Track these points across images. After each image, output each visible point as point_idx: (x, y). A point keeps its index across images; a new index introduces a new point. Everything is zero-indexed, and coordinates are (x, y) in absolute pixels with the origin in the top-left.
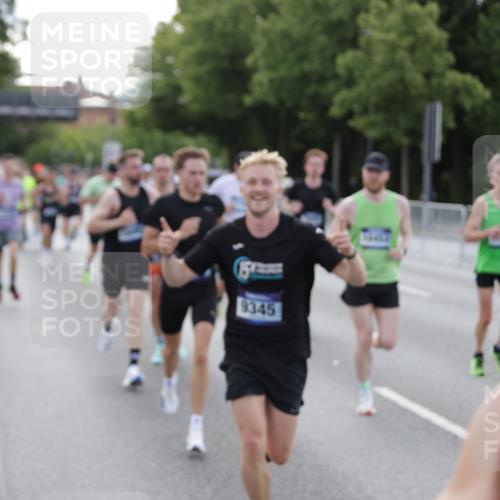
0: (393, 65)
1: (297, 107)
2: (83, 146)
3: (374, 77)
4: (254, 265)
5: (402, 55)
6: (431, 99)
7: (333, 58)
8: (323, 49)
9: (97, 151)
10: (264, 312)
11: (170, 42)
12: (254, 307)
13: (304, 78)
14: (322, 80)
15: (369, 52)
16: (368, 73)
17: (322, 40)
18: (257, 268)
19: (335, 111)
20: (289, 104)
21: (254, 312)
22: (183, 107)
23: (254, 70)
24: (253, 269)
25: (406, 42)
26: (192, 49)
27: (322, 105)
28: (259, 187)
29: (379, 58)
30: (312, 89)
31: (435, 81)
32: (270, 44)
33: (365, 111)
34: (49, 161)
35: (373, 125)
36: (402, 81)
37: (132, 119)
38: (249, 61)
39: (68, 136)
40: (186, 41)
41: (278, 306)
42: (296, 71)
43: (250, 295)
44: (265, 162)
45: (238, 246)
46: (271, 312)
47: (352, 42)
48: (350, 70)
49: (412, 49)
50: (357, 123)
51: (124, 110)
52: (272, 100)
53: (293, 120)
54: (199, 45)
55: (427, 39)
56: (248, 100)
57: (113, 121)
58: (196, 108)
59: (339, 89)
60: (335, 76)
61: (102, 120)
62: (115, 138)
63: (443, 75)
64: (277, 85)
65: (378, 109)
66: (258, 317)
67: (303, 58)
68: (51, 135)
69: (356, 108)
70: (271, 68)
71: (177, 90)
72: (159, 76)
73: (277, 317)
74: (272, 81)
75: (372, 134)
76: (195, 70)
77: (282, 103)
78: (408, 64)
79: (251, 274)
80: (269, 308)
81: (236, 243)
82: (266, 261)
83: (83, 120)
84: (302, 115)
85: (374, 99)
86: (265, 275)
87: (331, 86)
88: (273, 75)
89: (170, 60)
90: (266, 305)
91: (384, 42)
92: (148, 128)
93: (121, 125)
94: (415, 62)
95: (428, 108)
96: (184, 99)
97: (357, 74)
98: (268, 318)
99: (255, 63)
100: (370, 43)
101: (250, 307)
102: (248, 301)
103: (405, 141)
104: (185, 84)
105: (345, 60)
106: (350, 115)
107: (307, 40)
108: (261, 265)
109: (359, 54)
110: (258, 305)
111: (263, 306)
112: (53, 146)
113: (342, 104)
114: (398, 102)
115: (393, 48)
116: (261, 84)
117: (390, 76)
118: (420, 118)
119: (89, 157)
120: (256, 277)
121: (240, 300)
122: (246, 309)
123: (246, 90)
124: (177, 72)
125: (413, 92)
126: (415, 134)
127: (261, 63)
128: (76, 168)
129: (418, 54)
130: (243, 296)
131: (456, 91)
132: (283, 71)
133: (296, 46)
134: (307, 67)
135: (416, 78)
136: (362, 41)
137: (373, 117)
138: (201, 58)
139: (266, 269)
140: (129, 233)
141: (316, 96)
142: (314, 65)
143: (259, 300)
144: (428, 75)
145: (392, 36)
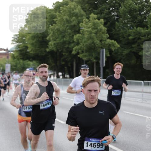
0: (91, 38)
3: (85, 42)
5: (93, 35)
6: (102, 48)
7: (73, 36)
8: (70, 34)
13: (64, 43)
14: (70, 43)
15: (83, 34)
16: (83, 41)
17: (69, 31)
19: (74, 52)
20: (60, 51)
23: (49, 41)
25: (95, 31)
27: (70, 51)
29: (86, 36)
30: (67, 46)
31: (103, 42)
32: (54, 33)
33: (83, 52)
35: (85, 56)
36: (93, 43)
42: (62, 41)
47: (78, 32)
48: (78, 40)
49: (96, 33)
50: (80, 56)
52: (55, 49)
53: (61, 55)
55: (101, 30)
56: (48, 50)
57: (8, 58)
58: (32, 53)
60: (74, 42)
63: (106, 40)
64: (56, 45)
67: (64, 37)
69: (80, 51)
71: (27, 47)
74: (54, 44)
75: (85, 59)
76: (31, 41)
77: (58, 50)
78: (95, 38)
84: (64, 54)
85: (85, 48)
87: (72, 45)
88: (55, 42)
89: (24, 39)
91: (88, 31)
93: (10, 59)
94: (97, 37)
95: (101, 50)
97: (80, 41)
99: (49, 39)
100: (83, 32)
103: (95, 61)
104: (29, 46)
106: (78, 53)
107: (65, 31)
109: (80, 35)
113: (75, 50)
114: (92, 49)
115: (91, 33)
116: (51, 45)
117: (90, 42)
118: (99, 54)
119: (1, 68)
125: (97, 46)
127: (51, 39)
129: (98, 34)
131: (110, 45)
132: (58, 41)
133: (62, 33)
134: (65, 39)
135: (97, 42)
137: (85, 54)
138: (33, 37)
141: (68, 48)
142: (67, 39)
144: (101, 41)
145: (90, 29)
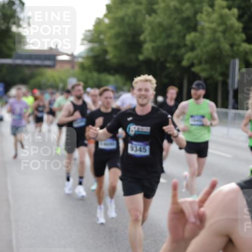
0: (214, 40)
1: (166, 61)
2: (58, 80)
3: (205, 46)
4: (137, 127)
5: (219, 35)
6: (233, 57)
7: (184, 37)
8: (179, 32)
9: (65, 82)
10: (141, 151)
11: (102, 28)
12: (136, 148)
13: (169, 47)
14: (178, 47)
15: (202, 34)
16: (202, 44)
17: (179, 27)
18: (138, 129)
19: (185, 63)
20: (162, 59)
21: (136, 151)
22: (109, 60)
23: (144, 42)
24: (136, 129)
25: (221, 28)
26: (113, 32)
27: (178, 60)
28: (143, 92)
29: (207, 36)
30: (173, 52)
31: (235, 48)
32: (153, 29)
33: (200, 63)
34: (40, 87)
35: (204, 70)
36: (219, 48)
37: (82, 67)
38: (142, 38)
39: (50, 74)
40: (110, 27)
41: (148, 148)
42: (166, 42)
43: (135, 143)
44: (147, 81)
45: (130, 119)
46: (144, 150)
47: (194, 28)
48: (193, 42)
49: (224, 32)
50: (196, 69)
51: (78, 62)
52: (153, 57)
53: (163, 67)
54: (117, 29)
55: (232, 27)
56: (141, 57)
57: (73, 67)
58: (115, 61)
59: (187, 52)
60: (185, 45)
61: (68, 67)
62: (74, 76)
63: (239, 45)
64: (156, 50)
65: (206, 62)
66: (138, 153)
67: (169, 36)
68: (42, 75)
69: (196, 61)
70: (153, 41)
71: (105, 52)
72: (96, 45)
73: (147, 153)
74: (153, 48)
75: (203, 75)
76: (114, 42)
77: (158, 59)
78: (222, 39)
79: (135, 131)
80: (144, 149)
81: (129, 117)
82: (143, 125)
83: (58, 67)
84: (168, 65)
85: (204, 57)
86: (142, 132)
87: (183, 50)
88: (154, 45)
89: (102, 37)
90: (142, 147)
91: (210, 28)
92: (90, 71)
93: (77, 69)
94: (225, 39)
95: (232, 62)
96: (109, 57)
97: (196, 44)
98: (143, 154)
99: (145, 39)
100: (203, 28)
101: (135, 149)
102: (134, 146)
103: (220, 79)
104: (110, 49)
105: (190, 37)
106: (192, 65)
107: (171, 27)
108: (140, 127)
109: (197, 34)
110: (138, 147)
111: (140, 148)
112: (43, 80)
113: (188, 60)
114: (217, 59)
115: (214, 31)
116: (147, 49)
117: (213, 46)
118: (227, 67)
119: (61, 85)
120: (138, 133)
121: (130, 145)
122: (132, 149)
123: (140, 53)
124: (106, 43)
125: (224, 54)
126: (225, 75)
127: (148, 38)
128: (54, 91)
129: (227, 35)
130: (131, 143)
131: (246, 53)
132: (159, 43)
133: (166, 30)
134: (171, 40)
135: (226, 46)
136: (199, 28)
137: (204, 66)
138: (118, 36)
139: (142, 129)
140: (79, 123)
141: (176, 55)
142: (174, 40)
143: (139, 145)
144: (232, 45)
145: (214, 25)
